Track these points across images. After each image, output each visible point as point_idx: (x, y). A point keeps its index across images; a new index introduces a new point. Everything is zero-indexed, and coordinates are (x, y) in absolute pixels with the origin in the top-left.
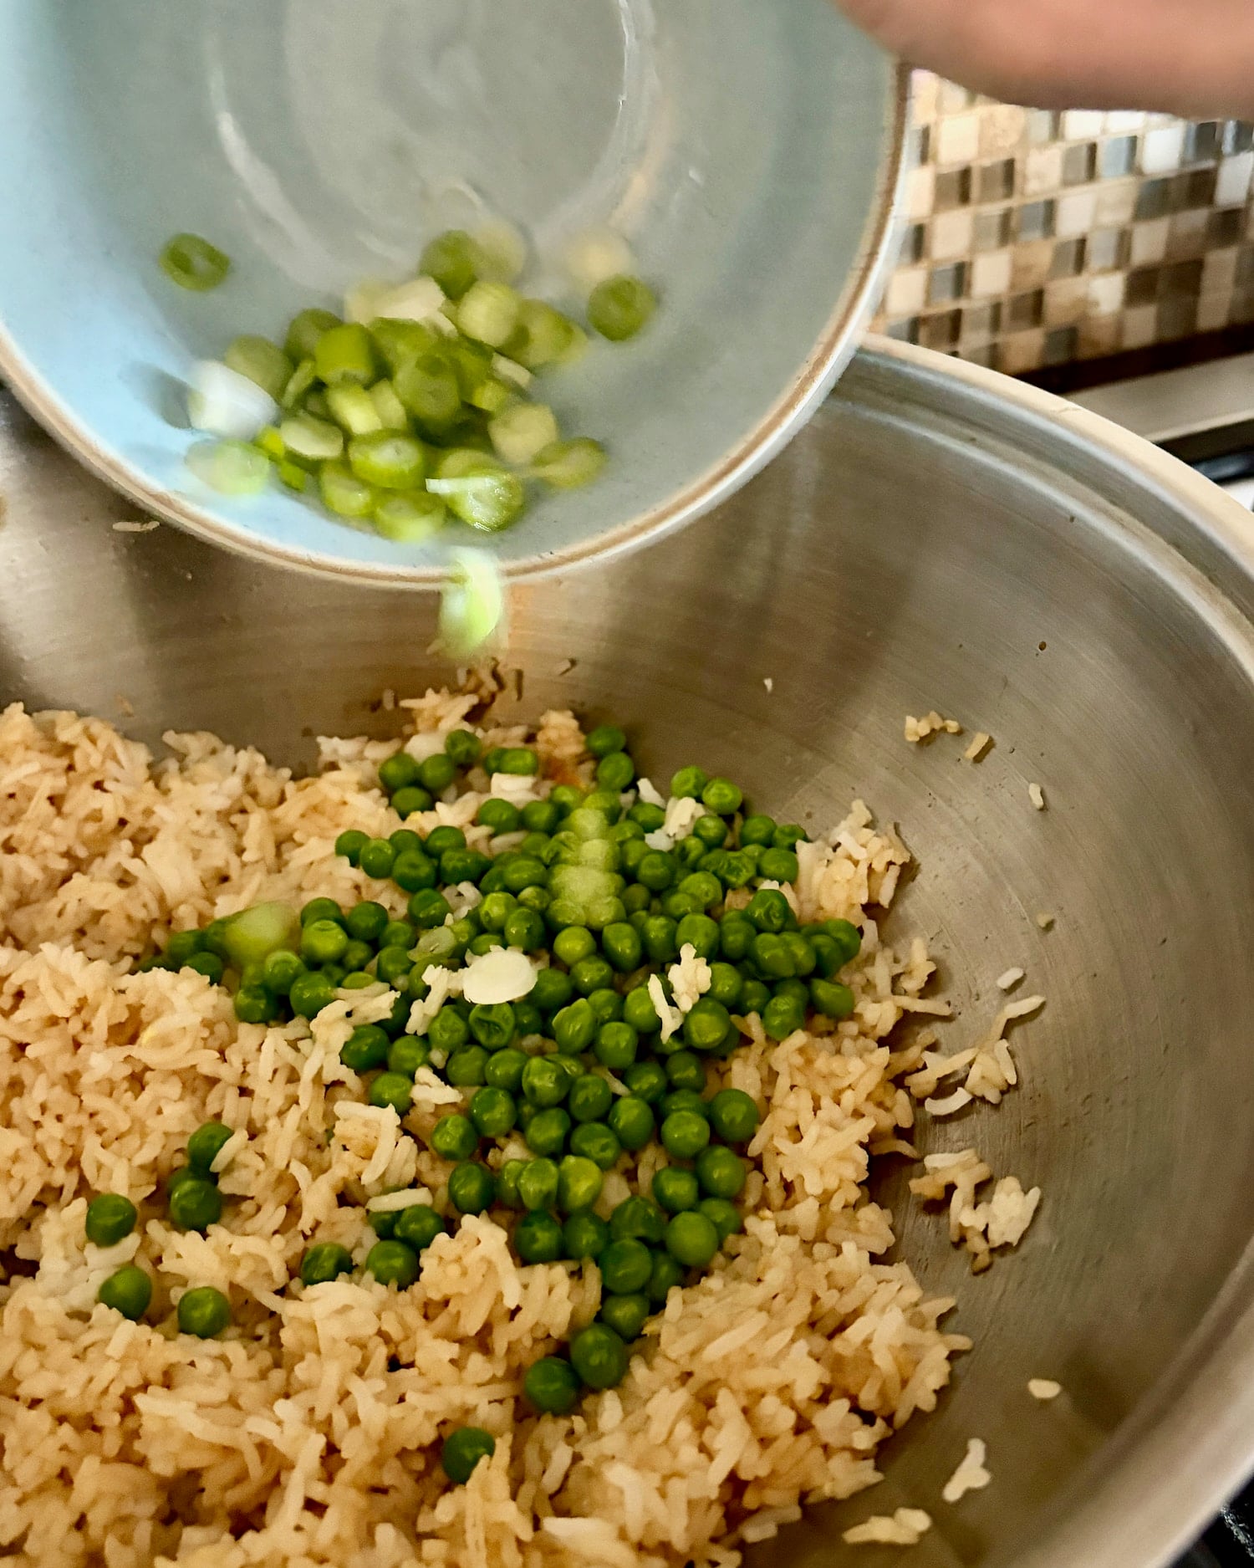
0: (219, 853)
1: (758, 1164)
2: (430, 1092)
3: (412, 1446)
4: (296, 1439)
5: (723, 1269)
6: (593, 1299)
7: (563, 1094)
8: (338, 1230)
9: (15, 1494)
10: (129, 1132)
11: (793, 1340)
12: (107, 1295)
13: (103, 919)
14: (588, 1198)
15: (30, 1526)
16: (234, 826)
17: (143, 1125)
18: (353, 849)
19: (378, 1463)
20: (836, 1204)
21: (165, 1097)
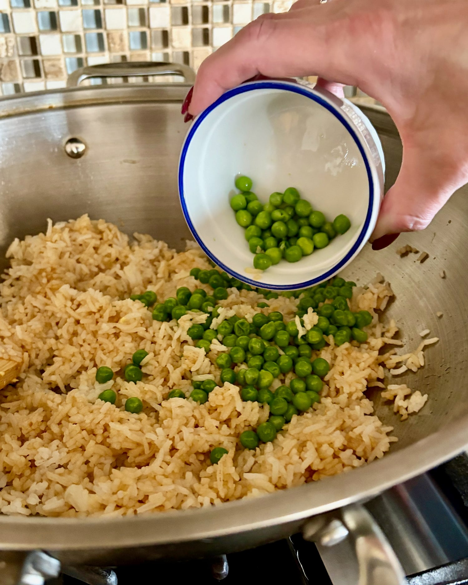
0: (149, 273)
1: (327, 383)
2: (216, 347)
3: (201, 451)
4: (163, 441)
5: (312, 412)
6: (266, 415)
7: (262, 351)
8: (180, 387)
9: (66, 450)
10: (112, 351)
11: (335, 431)
12: (102, 397)
13: (108, 289)
14: (268, 384)
15: (70, 461)
16: (155, 266)
17: (118, 350)
18: (196, 274)
19: (188, 454)
20: (354, 397)
21: (126, 341)
